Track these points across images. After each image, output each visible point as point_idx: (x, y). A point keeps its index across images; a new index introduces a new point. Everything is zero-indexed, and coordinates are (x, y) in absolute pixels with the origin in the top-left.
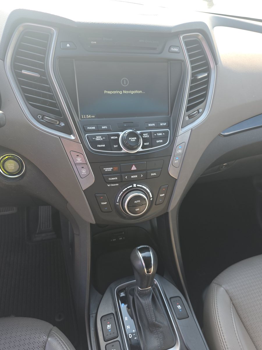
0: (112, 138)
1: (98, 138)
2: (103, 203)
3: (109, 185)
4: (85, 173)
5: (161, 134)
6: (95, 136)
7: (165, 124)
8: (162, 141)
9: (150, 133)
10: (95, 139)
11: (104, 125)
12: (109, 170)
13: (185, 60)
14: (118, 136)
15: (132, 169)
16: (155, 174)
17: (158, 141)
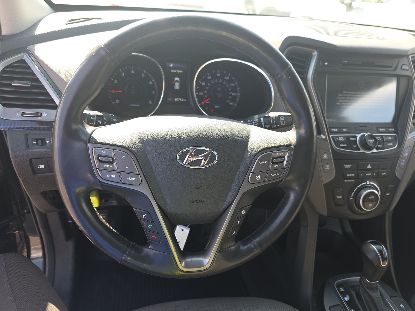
0: (352, 139)
1: (341, 139)
2: (338, 197)
3: (346, 181)
4: (329, 168)
5: (390, 138)
6: (338, 137)
7: (393, 130)
8: (392, 144)
9: (382, 137)
10: (338, 140)
11: (345, 128)
12: (348, 167)
13: (412, 77)
14: (356, 137)
15: (367, 168)
16: (385, 174)
17: (389, 144)
